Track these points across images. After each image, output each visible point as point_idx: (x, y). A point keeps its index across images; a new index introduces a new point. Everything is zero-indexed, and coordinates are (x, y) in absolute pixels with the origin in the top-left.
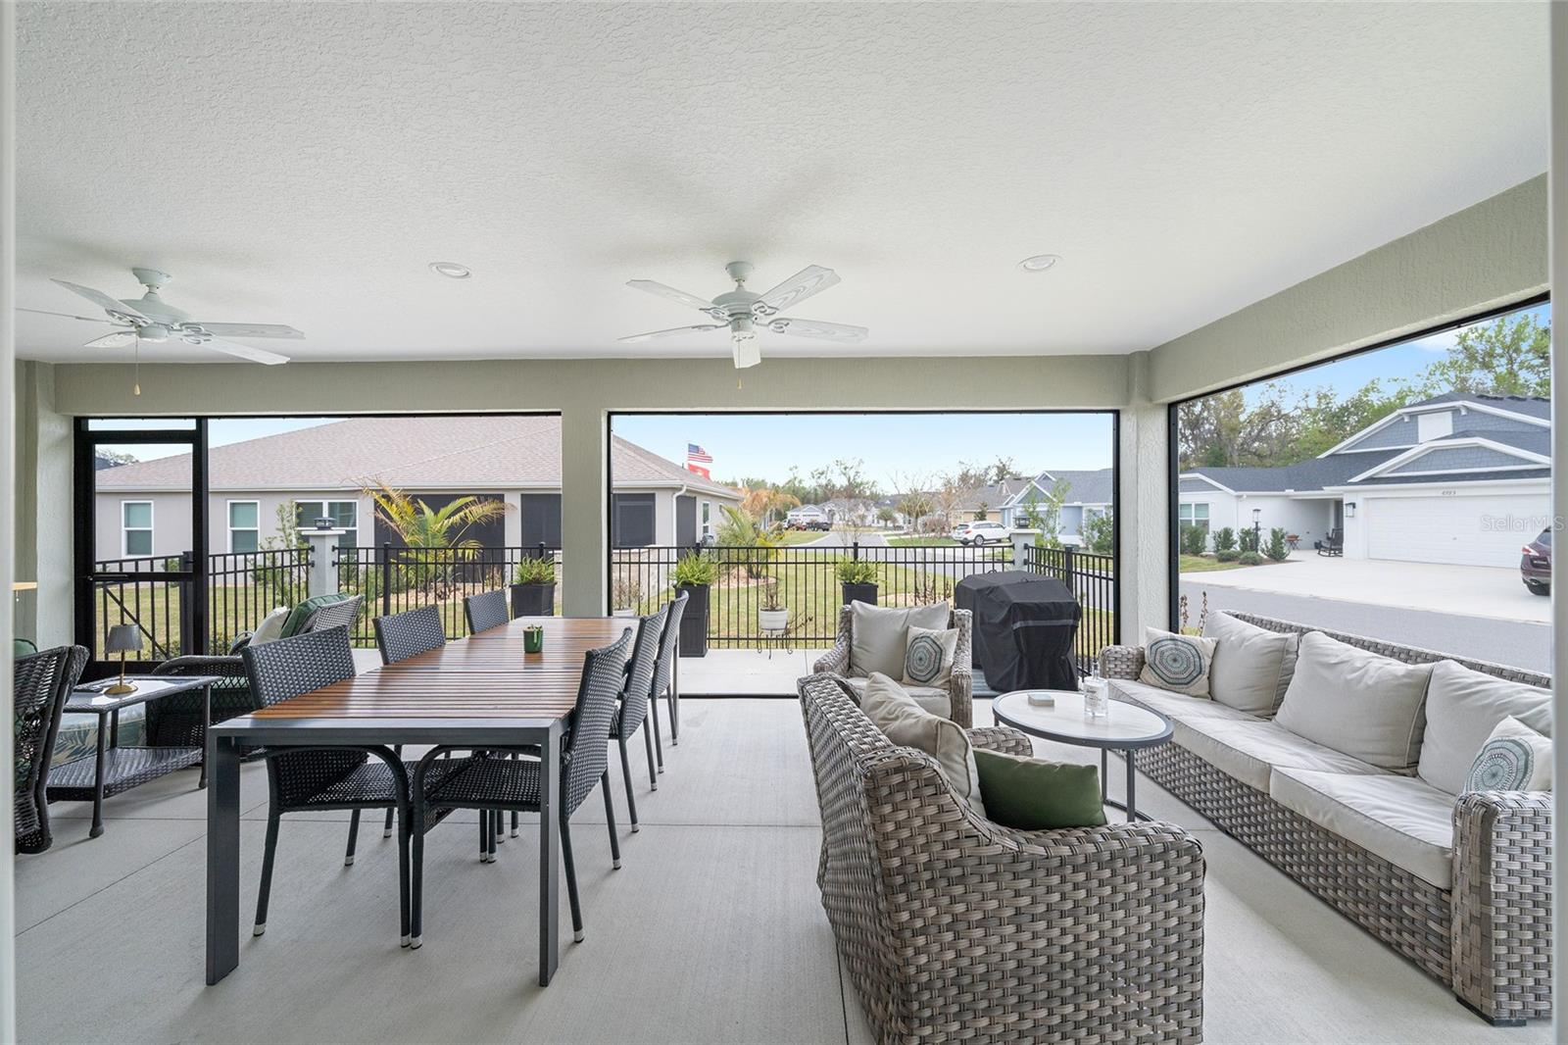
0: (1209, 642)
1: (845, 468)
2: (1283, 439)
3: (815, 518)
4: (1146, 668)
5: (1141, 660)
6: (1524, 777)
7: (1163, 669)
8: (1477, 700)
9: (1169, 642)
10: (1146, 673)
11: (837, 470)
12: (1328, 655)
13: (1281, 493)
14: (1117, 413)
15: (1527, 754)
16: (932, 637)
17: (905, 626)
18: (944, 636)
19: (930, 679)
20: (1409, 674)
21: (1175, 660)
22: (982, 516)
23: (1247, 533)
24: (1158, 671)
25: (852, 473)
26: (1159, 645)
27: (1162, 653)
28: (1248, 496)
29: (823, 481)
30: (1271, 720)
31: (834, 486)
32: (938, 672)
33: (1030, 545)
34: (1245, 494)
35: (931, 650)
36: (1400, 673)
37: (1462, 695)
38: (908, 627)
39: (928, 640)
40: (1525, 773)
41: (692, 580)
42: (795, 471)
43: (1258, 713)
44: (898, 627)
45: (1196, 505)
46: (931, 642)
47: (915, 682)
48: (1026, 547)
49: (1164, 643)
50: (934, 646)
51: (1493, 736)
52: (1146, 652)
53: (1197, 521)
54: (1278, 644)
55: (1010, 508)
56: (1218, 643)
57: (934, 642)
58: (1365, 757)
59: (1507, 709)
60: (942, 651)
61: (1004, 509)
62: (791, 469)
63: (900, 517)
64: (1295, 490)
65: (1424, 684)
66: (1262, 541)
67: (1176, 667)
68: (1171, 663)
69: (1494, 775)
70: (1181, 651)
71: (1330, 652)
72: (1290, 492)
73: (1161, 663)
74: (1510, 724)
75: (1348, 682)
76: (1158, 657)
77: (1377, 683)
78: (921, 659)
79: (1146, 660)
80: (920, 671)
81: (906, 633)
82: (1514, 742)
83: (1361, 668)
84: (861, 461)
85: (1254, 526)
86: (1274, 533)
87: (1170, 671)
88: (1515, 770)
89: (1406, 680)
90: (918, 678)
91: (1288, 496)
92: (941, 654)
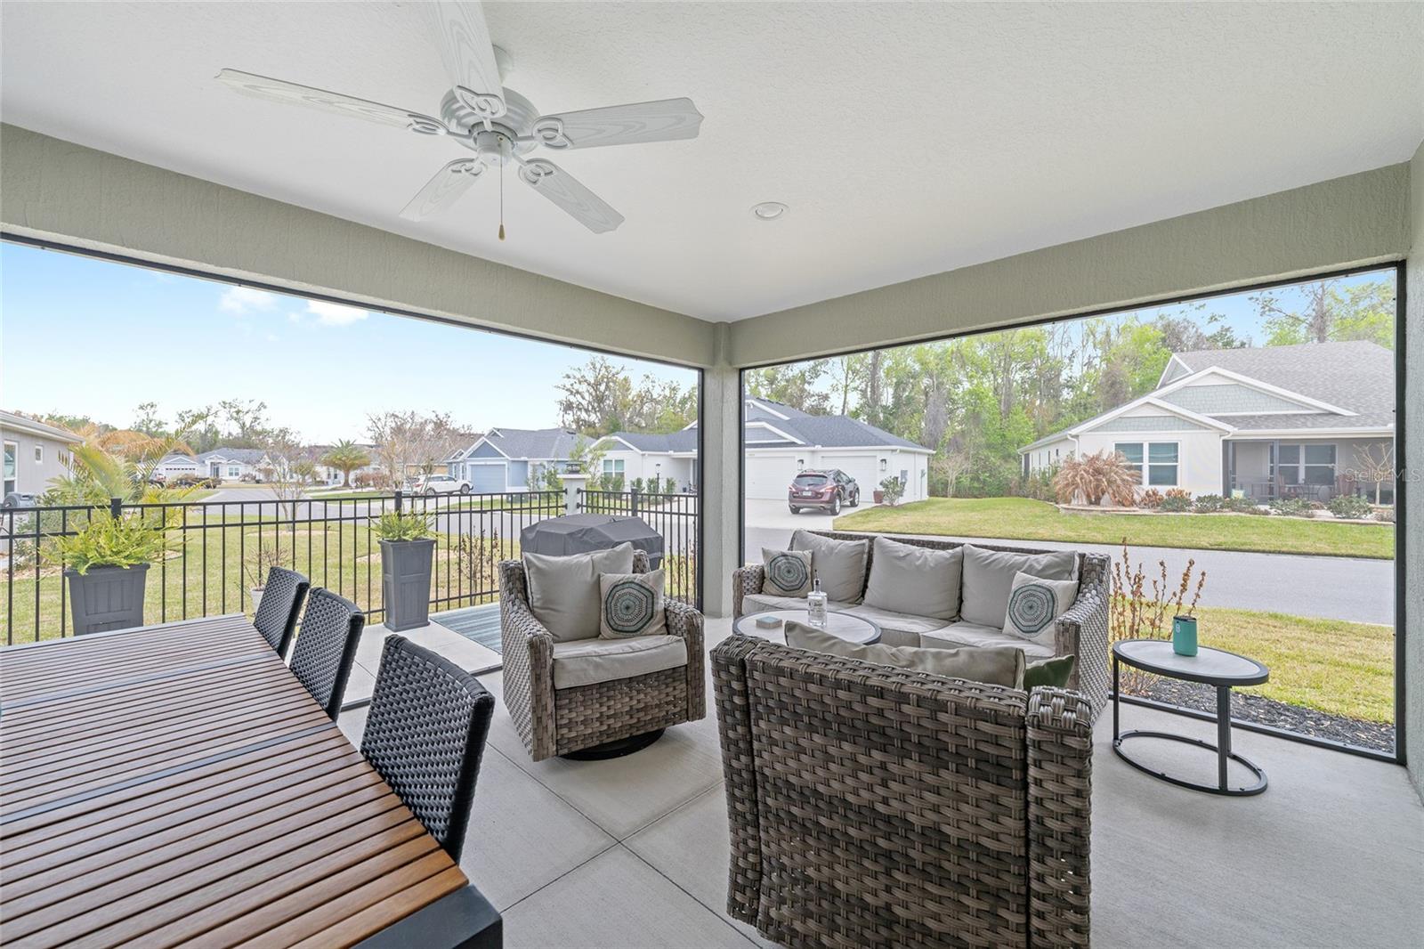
0: (808, 553)
1: (238, 412)
2: (652, 415)
3: (188, 472)
4: (767, 582)
5: (762, 576)
6: (1054, 604)
7: (783, 582)
8: (996, 565)
9: (782, 558)
10: (768, 585)
11: (223, 414)
12: (897, 551)
13: (666, 453)
14: (702, 370)
15: (1049, 590)
16: (636, 581)
17: (596, 575)
18: (651, 578)
19: (642, 627)
20: (953, 556)
21: (789, 572)
22: (429, 469)
23: (651, 482)
24: (779, 583)
25: (248, 420)
26: (776, 561)
27: (779, 567)
28: (649, 455)
29: (201, 427)
30: (860, 604)
31: (217, 433)
32: (652, 617)
33: (582, 489)
34: (647, 453)
35: (641, 596)
36: (948, 556)
37: (986, 566)
38: (599, 576)
39: (633, 585)
40: (1054, 601)
41: (115, 559)
42: (149, 410)
43: (850, 601)
44: (588, 577)
45: (616, 461)
46: (637, 587)
47: (621, 635)
48: (579, 491)
49: (779, 559)
50: (643, 590)
51: (1014, 588)
52: (766, 569)
53: (616, 473)
54: (860, 549)
55: (459, 462)
56: (813, 554)
57: (641, 586)
58: (933, 615)
59: (1014, 567)
60: (653, 594)
61: (451, 463)
62: (141, 408)
63: (322, 471)
64: (675, 451)
65: (960, 562)
66: (660, 487)
67: (791, 577)
68: (786, 574)
69: (1031, 607)
70: (793, 564)
71: (896, 549)
72: (671, 452)
73: (779, 575)
74: (1020, 576)
75: (918, 567)
76: (776, 571)
77: (936, 565)
78: (628, 608)
79: (766, 575)
80: (628, 621)
81: (598, 582)
82: (1034, 585)
83: (920, 557)
84: (262, 405)
85: (656, 476)
86: (668, 481)
87: (787, 581)
88: (1045, 601)
89: (953, 560)
90: (626, 629)
91: (668, 456)
92: (653, 598)
